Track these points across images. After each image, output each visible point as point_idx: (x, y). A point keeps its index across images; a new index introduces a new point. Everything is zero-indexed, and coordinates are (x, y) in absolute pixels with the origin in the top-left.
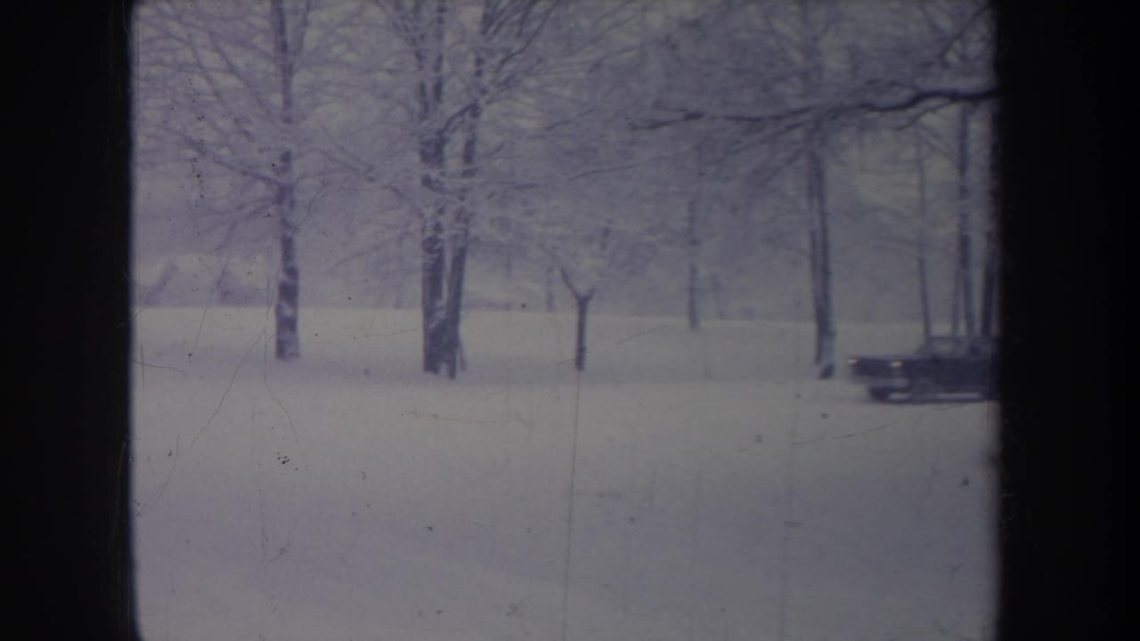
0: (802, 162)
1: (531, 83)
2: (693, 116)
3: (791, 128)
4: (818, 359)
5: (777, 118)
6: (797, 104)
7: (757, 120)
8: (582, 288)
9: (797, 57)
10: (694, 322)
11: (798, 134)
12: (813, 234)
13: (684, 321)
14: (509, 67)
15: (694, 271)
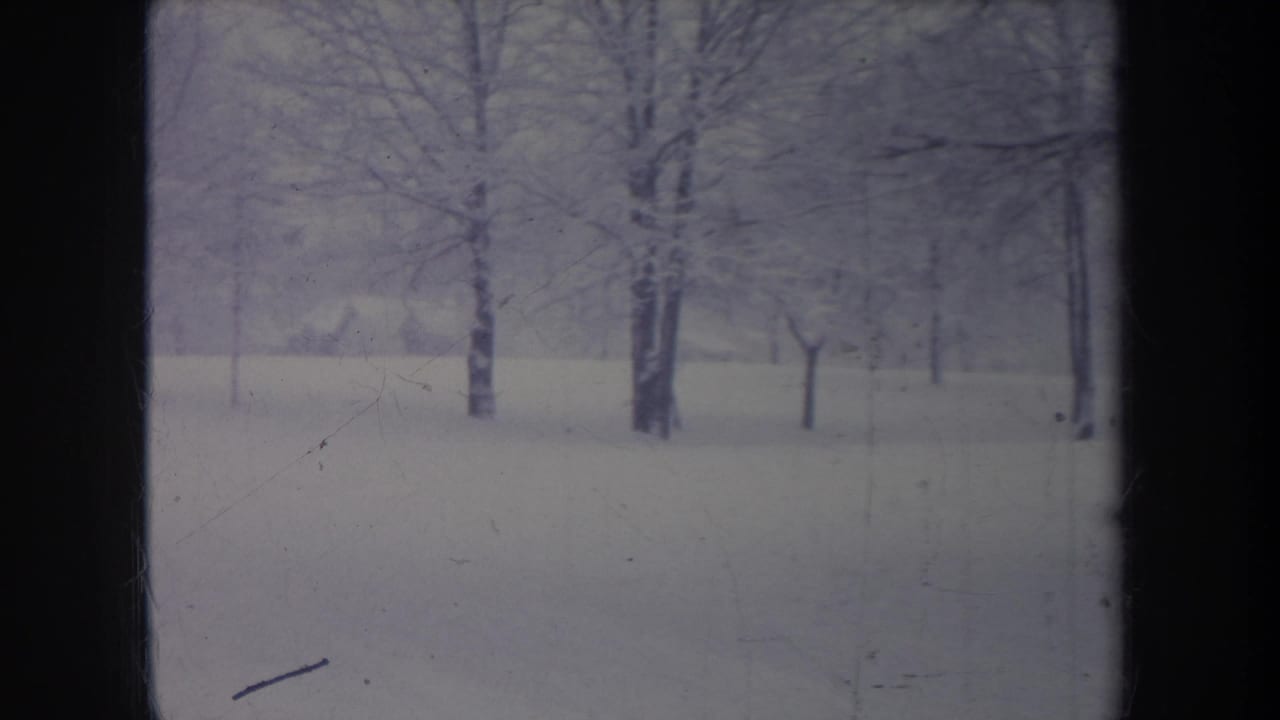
0: (1060, 194)
1: (755, 106)
2: (937, 144)
3: (1048, 156)
4: (1076, 418)
5: (1031, 146)
6: (1052, 130)
7: (1007, 148)
8: (810, 336)
9: (1054, 77)
10: (935, 378)
11: (1054, 164)
12: (1071, 278)
13: (925, 374)
14: (731, 86)
15: (936, 319)
